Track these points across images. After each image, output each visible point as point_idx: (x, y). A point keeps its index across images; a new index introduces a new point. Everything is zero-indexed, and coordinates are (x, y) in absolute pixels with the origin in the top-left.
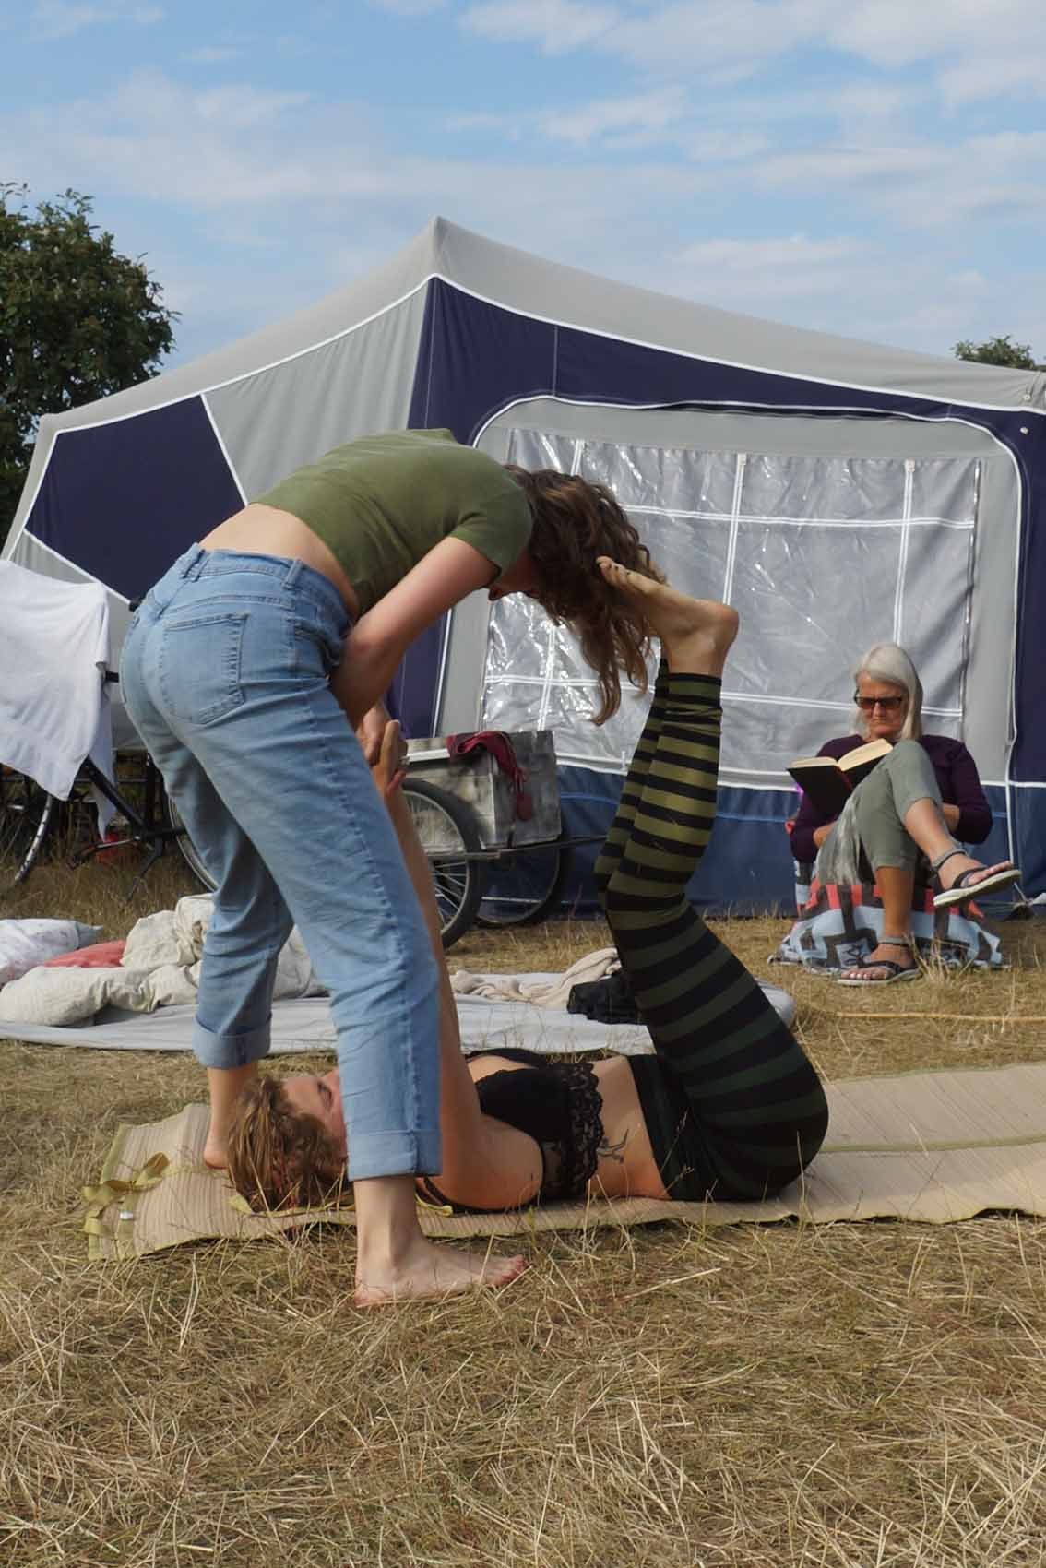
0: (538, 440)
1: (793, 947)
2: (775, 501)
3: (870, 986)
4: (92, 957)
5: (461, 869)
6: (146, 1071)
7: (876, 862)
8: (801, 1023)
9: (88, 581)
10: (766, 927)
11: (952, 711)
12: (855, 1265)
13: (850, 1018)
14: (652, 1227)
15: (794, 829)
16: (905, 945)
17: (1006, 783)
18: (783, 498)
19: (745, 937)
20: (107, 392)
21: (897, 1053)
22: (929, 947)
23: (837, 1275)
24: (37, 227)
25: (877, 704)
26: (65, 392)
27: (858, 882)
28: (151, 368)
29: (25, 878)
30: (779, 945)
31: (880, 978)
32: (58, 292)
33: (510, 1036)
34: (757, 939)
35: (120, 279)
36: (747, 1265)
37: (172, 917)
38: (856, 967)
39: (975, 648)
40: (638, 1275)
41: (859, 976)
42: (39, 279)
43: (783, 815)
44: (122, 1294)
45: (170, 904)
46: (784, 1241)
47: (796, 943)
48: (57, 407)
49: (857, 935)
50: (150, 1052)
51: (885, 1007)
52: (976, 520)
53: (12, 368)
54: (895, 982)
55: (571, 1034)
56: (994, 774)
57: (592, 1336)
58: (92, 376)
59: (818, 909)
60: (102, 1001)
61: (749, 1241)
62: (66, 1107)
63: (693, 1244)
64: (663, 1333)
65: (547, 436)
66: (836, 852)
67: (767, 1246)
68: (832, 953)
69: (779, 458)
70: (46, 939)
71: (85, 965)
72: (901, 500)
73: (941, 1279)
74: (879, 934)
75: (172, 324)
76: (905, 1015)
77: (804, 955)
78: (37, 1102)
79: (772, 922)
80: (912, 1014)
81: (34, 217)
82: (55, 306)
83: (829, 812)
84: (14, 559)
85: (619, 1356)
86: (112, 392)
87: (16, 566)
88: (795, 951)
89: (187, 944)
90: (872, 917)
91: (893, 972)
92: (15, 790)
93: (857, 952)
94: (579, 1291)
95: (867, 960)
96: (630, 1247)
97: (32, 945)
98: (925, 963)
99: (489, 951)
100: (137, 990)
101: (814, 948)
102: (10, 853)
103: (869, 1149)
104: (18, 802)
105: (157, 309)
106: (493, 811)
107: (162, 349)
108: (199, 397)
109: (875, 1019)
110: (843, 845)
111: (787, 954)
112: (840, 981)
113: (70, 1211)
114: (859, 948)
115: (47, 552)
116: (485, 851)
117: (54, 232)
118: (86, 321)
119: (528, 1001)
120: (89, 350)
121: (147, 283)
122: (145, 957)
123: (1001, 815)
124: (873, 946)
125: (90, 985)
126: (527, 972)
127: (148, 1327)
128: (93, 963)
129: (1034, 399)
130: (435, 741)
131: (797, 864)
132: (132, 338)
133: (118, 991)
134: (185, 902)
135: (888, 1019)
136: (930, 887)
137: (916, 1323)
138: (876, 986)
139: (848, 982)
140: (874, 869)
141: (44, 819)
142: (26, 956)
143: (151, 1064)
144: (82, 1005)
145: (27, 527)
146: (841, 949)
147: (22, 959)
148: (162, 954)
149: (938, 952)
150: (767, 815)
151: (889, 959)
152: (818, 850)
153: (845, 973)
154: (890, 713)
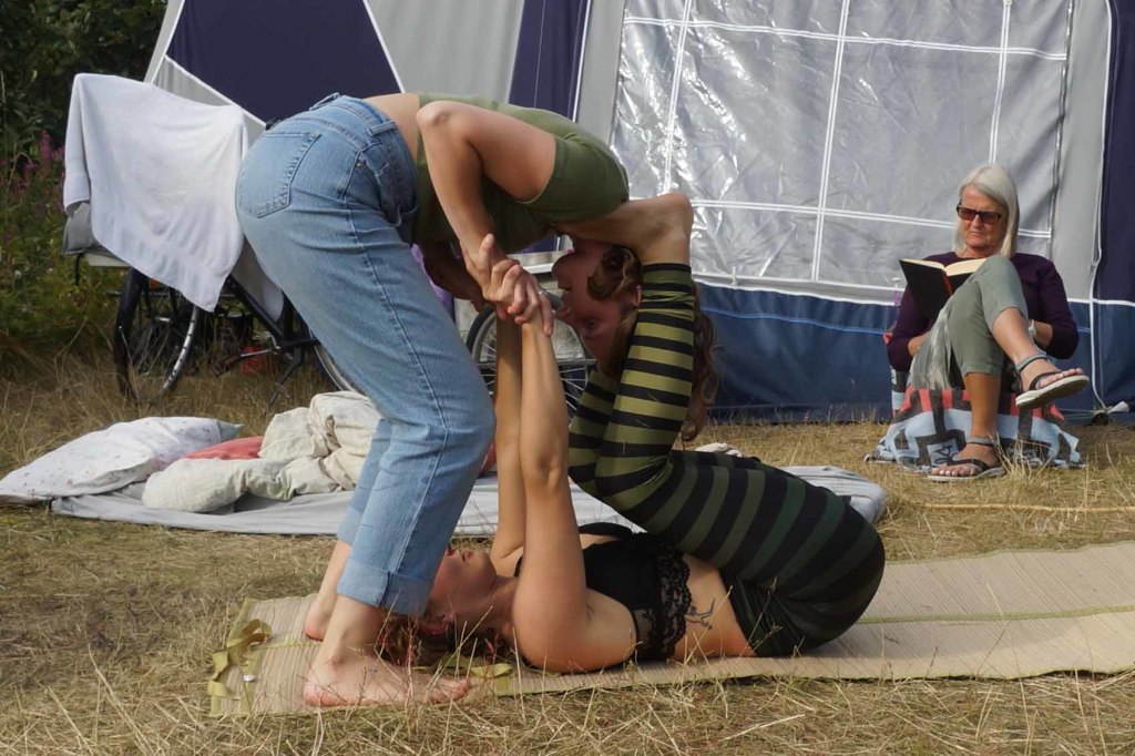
1: (888, 449)
3: (957, 481)
4: (232, 450)
6: (282, 552)
7: (966, 367)
8: (892, 511)
9: (227, 104)
10: (864, 431)
11: (1041, 233)
12: (930, 714)
13: (939, 509)
14: (745, 681)
15: (891, 339)
16: (991, 445)
17: (1090, 301)
19: (844, 439)
21: (978, 538)
22: (1012, 447)
23: (914, 722)
25: (978, 217)
27: (948, 385)
29: (174, 384)
30: (874, 446)
31: (966, 475)
34: (855, 441)
36: (831, 714)
37: (305, 414)
38: (945, 464)
39: (1064, 175)
40: (730, 722)
41: (947, 472)
43: (884, 327)
44: (253, 737)
45: (305, 403)
46: (866, 694)
47: (891, 443)
49: (947, 436)
50: (287, 536)
51: (971, 500)
52: (1068, 56)
54: (981, 478)
56: (1079, 292)
59: (909, 413)
60: (242, 490)
61: (834, 694)
62: (206, 582)
63: (782, 696)
66: (929, 359)
68: (924, 453)
70: (190, 435)
71: (226, 457)
72: (999, 30)
73: (1007, 726)
74: (967, 434)
76: (989, 506)
77: (898, 454)
78: (180, 578)
79: (870, 426)
80: (994, 506)
84: (156, 83)
88: (890, 450)
89: (320, 437)
90: (961, 420)
91: (980, 469)
92: (164, 303)
93: (946, 452)
95: (955, 459)
96: (724, 699)
97: (177, 440)
98: (1009, 462)
100: (274, 480)
101: (908, 448)
102: (157, 364)
104: (165, 315)
109: (961, 510)
110: (936, 352)
111: (882, 453)
112: (929, 477)
114: (949, 447)
115: (189, 79)
122: (281, 450)
123: (1086, 330)
125: (230, 475)
128: (234, 455)
131: (894, 372)
133: (257, 478)
134: (320, 400)
135: (973, 510)
136: (1012, 388)
138: (963, 482)
139: (937, 478)
140: (963, 375)
141: (190, 331)
142: (170, 451)
143: (287, 546)
144: (222, 493)
145: (168, 53)
146: (931, 449)
147: (166, 452)
148: (297, 446)
149: (1021, 451)
150: (867, 327)
151: (976, 458)
152: (912, 359)
153: (934, 470)
154: (987, 226)
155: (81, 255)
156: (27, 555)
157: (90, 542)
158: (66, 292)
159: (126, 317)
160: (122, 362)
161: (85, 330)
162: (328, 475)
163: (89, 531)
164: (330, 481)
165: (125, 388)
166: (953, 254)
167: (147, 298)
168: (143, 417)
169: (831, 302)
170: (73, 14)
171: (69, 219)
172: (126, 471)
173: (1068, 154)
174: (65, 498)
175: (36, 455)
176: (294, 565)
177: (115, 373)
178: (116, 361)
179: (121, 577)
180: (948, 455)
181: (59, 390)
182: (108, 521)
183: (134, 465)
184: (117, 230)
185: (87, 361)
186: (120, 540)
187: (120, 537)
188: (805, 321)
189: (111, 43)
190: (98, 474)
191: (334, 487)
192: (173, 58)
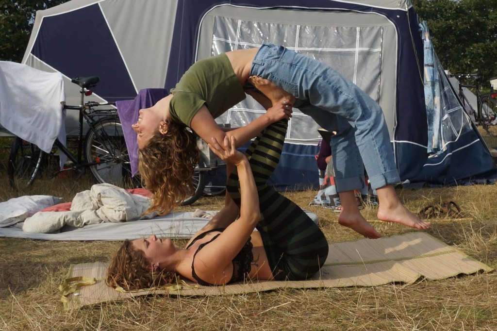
0: (225, 20)
1: (318, 200)
2: (310, 42)
4: (59, 208)
5: (198, 175)
6: (81, 247)
8: (321, 224)
9: (56, 72)
10: (309, 194)
12: (339, 301)
14: (268, 292)
15: (318, 158)
17: (394, 141)
18: (313, 41)
26: (44, 4)
29: (32, 183)
30: (313, 199)
34: (305, 198)
37: (89, 192)
39: (382, 94)
44: (75, 319)
45: (88, 188)
48: (43, 8)
50: (82, 241)
52: (382, 48)
60: (63, 224)
65: (228, 19)
67: (308, 296)
69: (312, 27)
70: (41, 202)
71: (57, 211)
72: (355, 41)
73: (368, 304)
78: (40, 259)
79: (311, 191)
84: (27, 64)
86: (64, 2)
87: (28, 66)
89: (95, 202)
92: (28, 151)
96: (259, 298)
97: (36, 205)
98: (365, 203)
99: (208, 204)
100: (77, 219)
102: (25, 175)
104: (29, 155)
106: (209, 153)
108: (97, 4)
111: (316, 202)
112: (335, 211)
113: (54, 294)
116: (206, 168)
122: (80, 207)
125: (59, 218)
127: (85, 330)
128: (60, 210)
129: (402, 5)
131: (319, 170)
133: (70, 218)
134: (94, 187)
137: (359, 318)
139: (338, 211)
141: (39, 161)
142: (34, 209)
143: (82, 246)
144: (56, 225)
145: (32, 52)
147: (32, 210)
148: (86, 206)
150: (309, 154)
152: (327, 165)
153: (336, 208)
159: (13, 156)
160: (12, 173)
162: (98, 216)
164: (99, 219)
167: (22, 148)
169: (295, 145)
172: (16, 217)
173: (383, 87)
176: (86, 253)
177: (8, 179)
178: (9, 174)
179: (16, 259)
182: (9, 238)
183: (19, 215)
184: (11, 121)
186: (14, 245)
187: (14, 244)
190: (4, 219)
191: (101, 221)
192: (33, 54)
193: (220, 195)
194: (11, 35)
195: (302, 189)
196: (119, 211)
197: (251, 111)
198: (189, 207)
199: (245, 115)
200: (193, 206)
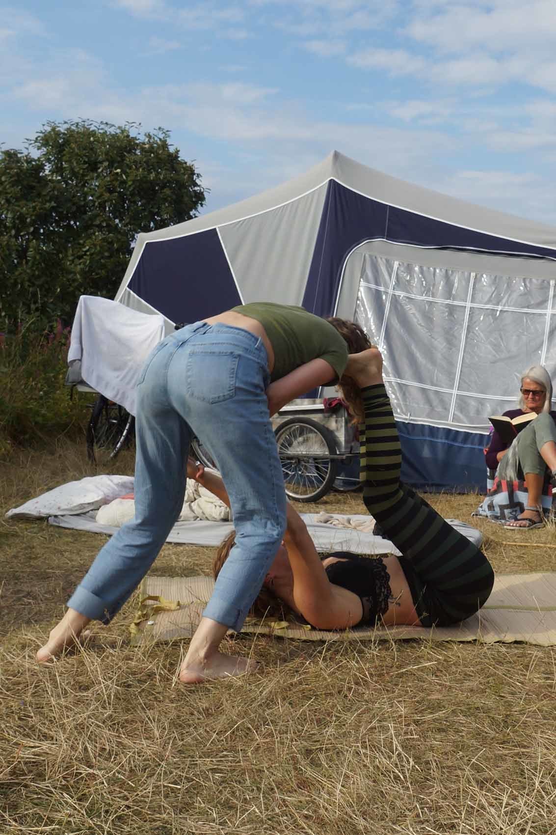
0: (377, 261)
1: (484, 510)
2: (488, 296)
3: (520, 530)
5: (326, 463)
7: (526, 470)
8: (485, 546)
9: (156, 314)
10: (471, 499)
12: (503, 664)
13: (509, 545)
14: (407, 641)
15: (487, 453)
16: (537, 511)
18: (491, 296)
19: (461, 503)
20: (172, 224)
21: (530, 563)
22: (549, 513)
23: (494, 668)
24: (144, 144)
25: (531, 393)
26: (152, 223)
27: (517, 479)
28: (194, 214)
29: (116, 456)
30: (477, 508)
31: (524, 526)
32: (152, 176)
33: (344, 545)
34: (467, 504)
35: (182, 171)
36: (450, 661)
38: (513, 520)
40: (397, 663)
41: (514, 525)
42: (143, 169)
43: (483, 445)
44: (146, 660)
46: (469, 650)
47: (485, 507)
48: (147, 229)
49: (515, 505)
51: (526, 540)
53: (128, 209)
54: (532, 529)
55: (373, 546)
57: (373, 692)
58: (165, 217)
59: (497, 491)
61: (452, 649)
63: (425, 650)
64: (407, 692)
65: (381, 258)
66: (507, 465)
67: (460, 652)
68: (502, 513)
69: (491, 276)
70: (123, 485)
72: (548, 299)
73: (543, 672)
74: (525, 505)
75: (205, 193)
76: (535, 545)
79: (474, 497)
80: (539, 545)
81: (142, 138)
82: (151, 182)
83: (505, 445)
84: (120, 301)
85: (385, 702)
86: (174, 224)
87: (121, 305)
88: (485, 511)
89: (191, 491)
90: (523, 497)
91: (531, 524)
92: (114, 412)
94: (368, 670)
95: (519, 517)
96: (395, 650)
97: (116, 488)
98: (547, 521)
99: (337, 503)
101: (494, 510)
102: (108, 443)
103: (515, 608)
104: (115, 419)
105: (199, 186)
106: (343, 436)
107: (199, 205)
108: (215, 229)
109: (520, 546)
110: (511, 461)
111: (481, 512)
112: (505, 527)
113: (124, 619)
114: (516, 511)
115: (138, 300)
116: (338, 455)
117: (152, 147)
118: (165, 190)
119: (355, 528)
120: (165, 204)
121: (194, 174)
124: (522, 510)
126: (355, 514)
127: (158, 677)
130: (318, 400)
131: (488, 469)
132: (186, 199)
135: (527, 546)
136: (550, 484)
137: (530, 693)
138: (522, 531)
139: (509, 527)
140: (524, 474)
141: (127, 428)
142: (112, 493)
143: (169, 549)
145: (128, 286)
146: (506, 511)
147: (110, 494)
149: (553, 515)
150: (475, 445)
151: (529, 518)
152: (498, 463)
153: (508, 523)
154: (537, 398)
155: (75, 385)
156: (33, 547)
157: (67, 542)
158: (65, 403)
159: (95, 419)
160: (91, 443)
161: (73, 425)
162: (193, 511)
163: (67, 535)
164: (194, 515)
165: (91, 456)
166: (520, 410)
167: (106, 408)
168: (100, 474)
169: (457, 431)
170: (81, 261)
171: (70, 368)
172: (89, 504)
174: (56, 516)
175: (43, 491)
176: (173, 560)
177: (86, 449)
178: (88, 441)
179: (82, 562)
180: (515, 515)
181: (58, 455)
182: (76, 530)
183: (94, 501)
184: (95, 374)
185: (73, 440)
186: (83, 541)
187: (83, 539)
188: (443, 441)
189: (98, 276)
190: (75, 504)
191: (196, 518)
192: (130, 288)
193: (354, 491)
194: (107, 260)
195: (462, 492)
196: (220, 507)
197: (404, 382)
198: (313, 505)
199: (396, 388)
200: (318, 503)
